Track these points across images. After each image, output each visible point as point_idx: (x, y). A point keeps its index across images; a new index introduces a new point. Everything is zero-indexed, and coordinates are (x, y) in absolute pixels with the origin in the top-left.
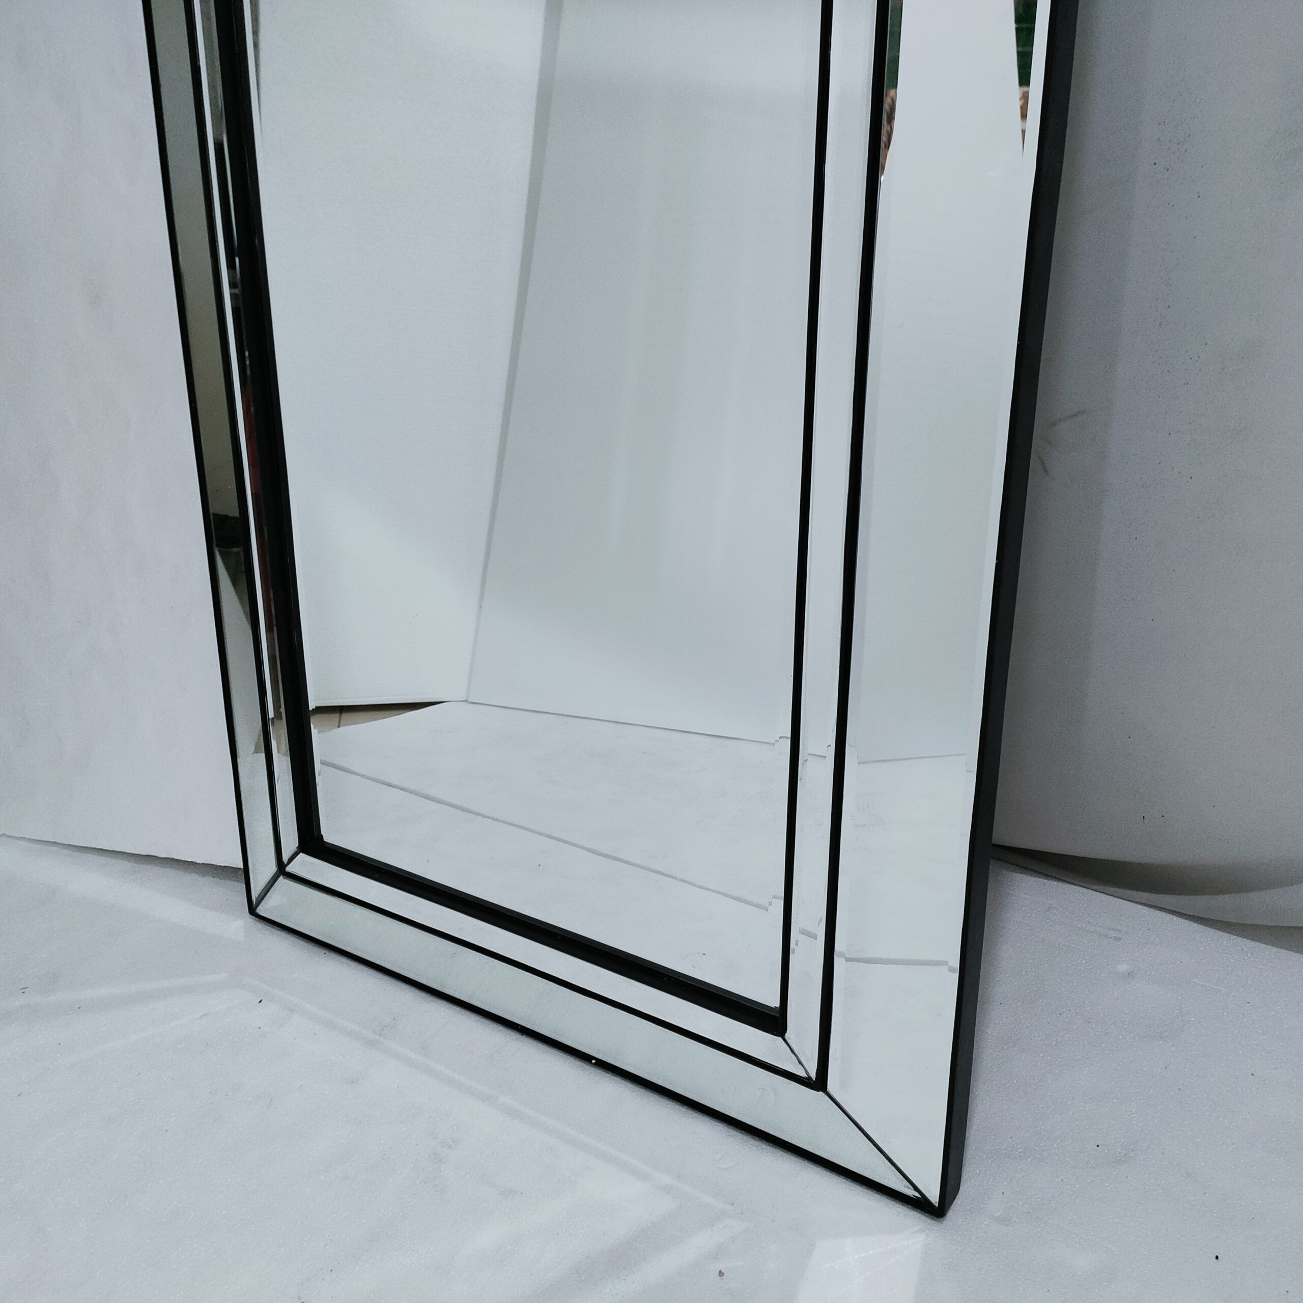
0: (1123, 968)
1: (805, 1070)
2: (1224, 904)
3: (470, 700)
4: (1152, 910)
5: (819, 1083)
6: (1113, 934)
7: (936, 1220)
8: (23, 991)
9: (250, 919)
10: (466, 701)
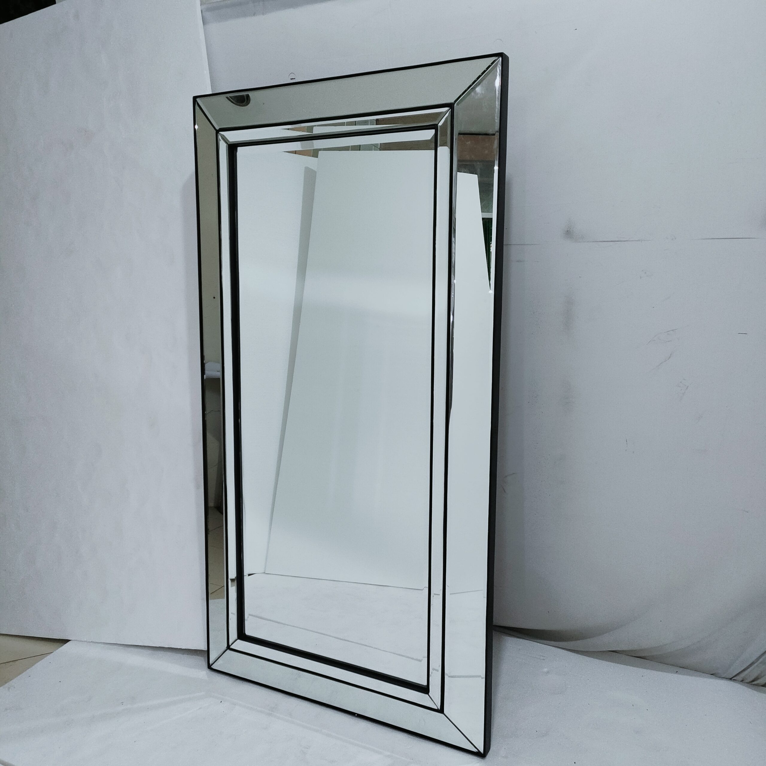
0: (546, 670)
1: (437, 706)
2: (579, 644)
3: (266, 573)
4: (556, 648)
5: (441, 711)
6: (542, 658)
7: (482, 759)
8: (122, 703)
9: (208, 671)
10: (264, 573)
